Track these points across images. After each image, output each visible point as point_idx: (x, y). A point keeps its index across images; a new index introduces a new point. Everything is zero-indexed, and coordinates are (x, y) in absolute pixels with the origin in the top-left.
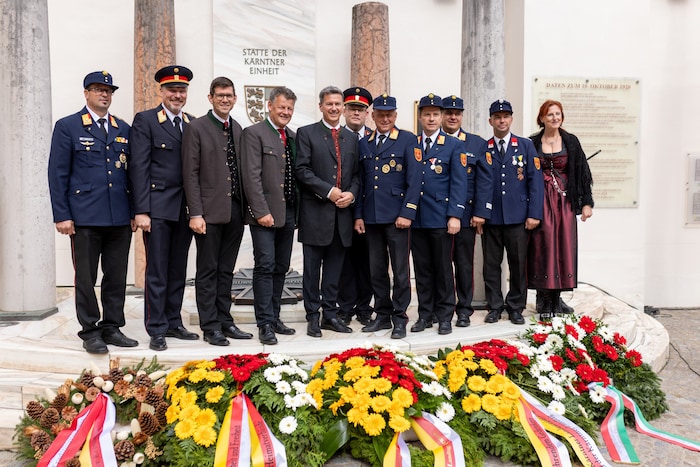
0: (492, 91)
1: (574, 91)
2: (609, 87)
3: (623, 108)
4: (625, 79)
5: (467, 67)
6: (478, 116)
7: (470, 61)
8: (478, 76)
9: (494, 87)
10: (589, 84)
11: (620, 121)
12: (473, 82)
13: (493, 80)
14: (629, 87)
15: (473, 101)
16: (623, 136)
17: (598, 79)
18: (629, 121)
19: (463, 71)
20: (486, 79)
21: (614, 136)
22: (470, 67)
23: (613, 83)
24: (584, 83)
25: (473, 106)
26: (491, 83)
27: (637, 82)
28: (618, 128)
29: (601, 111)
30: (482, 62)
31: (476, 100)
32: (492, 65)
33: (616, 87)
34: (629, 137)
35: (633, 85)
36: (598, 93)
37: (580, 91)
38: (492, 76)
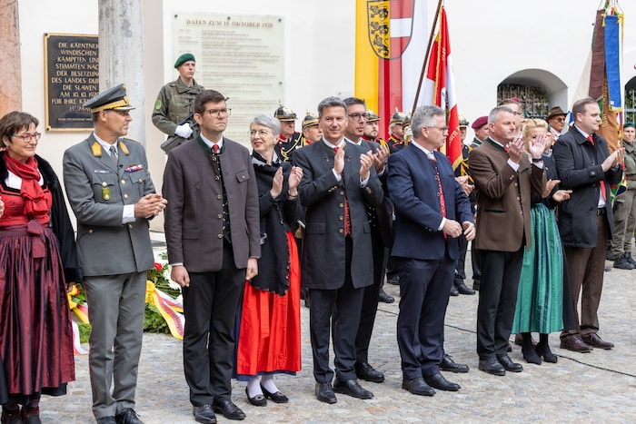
0: (129, 39)
1: (216, 28)
2: (251, 25)
3: (266, 47)
4: (267, 17)
5: (104, 15)
6: (117, 63)
7: (107, 9)
8: (115, 25)
9: (130, 36)
10: (230, 22)
11: (263, 61)
12: (111, 30)
13: (130, 28)
14: (272, 25)
15: (111, 48)
16: (267, 76)
17: (240, 16)
18: (273, 61)
19: (100, 18)
20: (123, 28)
21: (257, 76)
22: (107, 15)
23: (256, 21)
24: (226, 20)
25: (111, 54)
26: (128, 31)
27: (280, 20)
28: (262, 68)
29: (244, 50)
30: (118, 11)
31: (114, 48)
32: (129, 14)
33: (258, 25)
34: (273, 77)
35: (275, 22)
36: (240, 31)
37: (223, 28)
38: (129, 25)
